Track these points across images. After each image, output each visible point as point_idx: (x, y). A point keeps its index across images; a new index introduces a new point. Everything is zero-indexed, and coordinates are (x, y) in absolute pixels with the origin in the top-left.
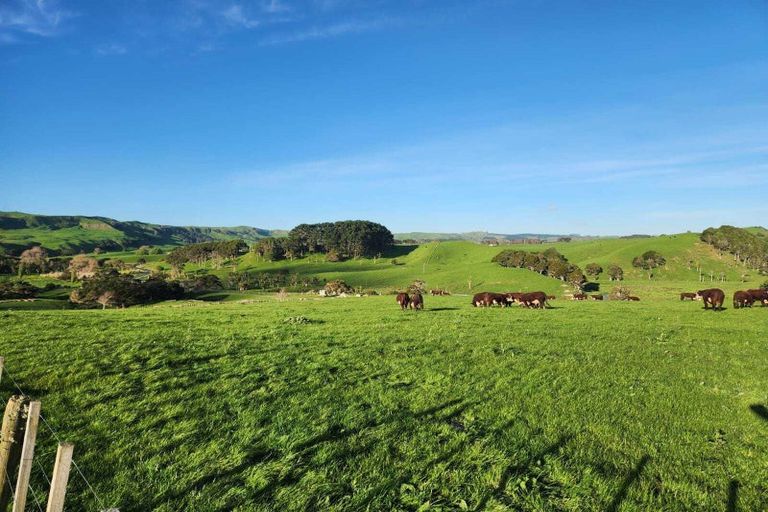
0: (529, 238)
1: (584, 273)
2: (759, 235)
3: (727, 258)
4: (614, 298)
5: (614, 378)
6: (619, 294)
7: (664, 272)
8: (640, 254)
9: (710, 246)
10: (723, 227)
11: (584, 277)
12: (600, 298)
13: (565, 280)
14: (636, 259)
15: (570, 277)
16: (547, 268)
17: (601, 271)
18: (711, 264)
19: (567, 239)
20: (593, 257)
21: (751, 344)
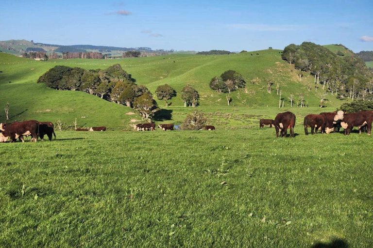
0: (89, 50)
1: (155, 97)
2: (340, 54)
3: (307, 80)
4: (187, 128)
5: (155, 217)
6: (193, 123)
7: (243, 96)
8: (218, 74)
9: (292, 66)
10: (304, 44)
11: (154, 102)
12: (171, 128)
13: (132, 107)
14: (213, 80)
15: (137, 102)
16: (110, 90)
17: (174, 94)
18: (292, 87)
19: (134, 54)
20: (165, 77)
21: (312, 170)
